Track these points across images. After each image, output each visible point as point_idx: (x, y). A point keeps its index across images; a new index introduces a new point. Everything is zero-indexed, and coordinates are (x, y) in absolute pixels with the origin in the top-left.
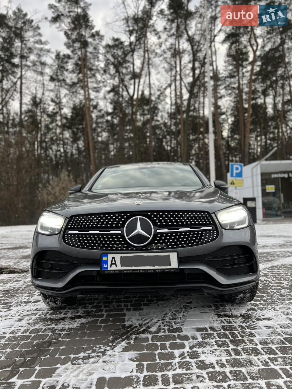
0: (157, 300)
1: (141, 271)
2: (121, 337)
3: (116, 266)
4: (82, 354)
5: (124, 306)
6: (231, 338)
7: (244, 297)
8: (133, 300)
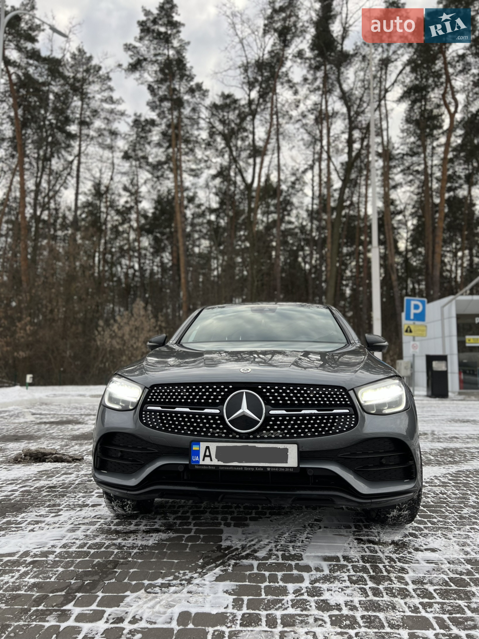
0: (270, 513)
1: (246, 469)
2: (214, 562)
3: (211, 460)
4: (160, 581)
5: (222, 520)
6: (372, 574)
7: (400, 516)
8: (235, 511)
